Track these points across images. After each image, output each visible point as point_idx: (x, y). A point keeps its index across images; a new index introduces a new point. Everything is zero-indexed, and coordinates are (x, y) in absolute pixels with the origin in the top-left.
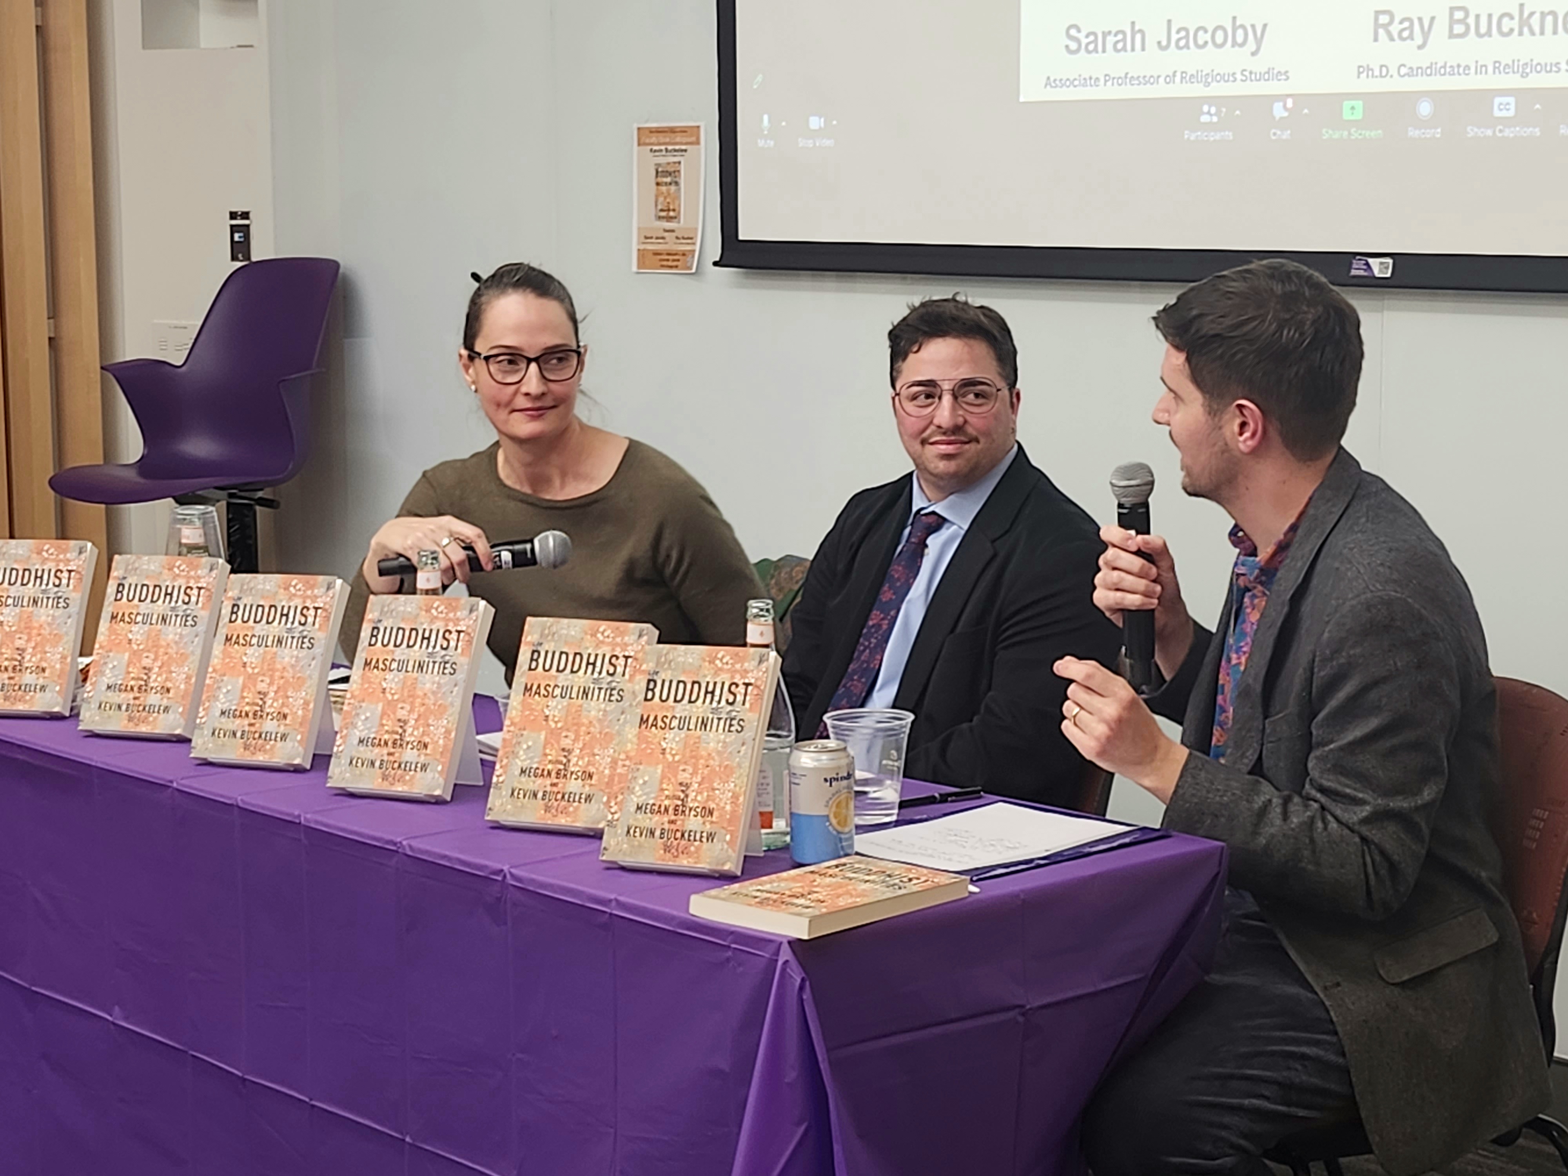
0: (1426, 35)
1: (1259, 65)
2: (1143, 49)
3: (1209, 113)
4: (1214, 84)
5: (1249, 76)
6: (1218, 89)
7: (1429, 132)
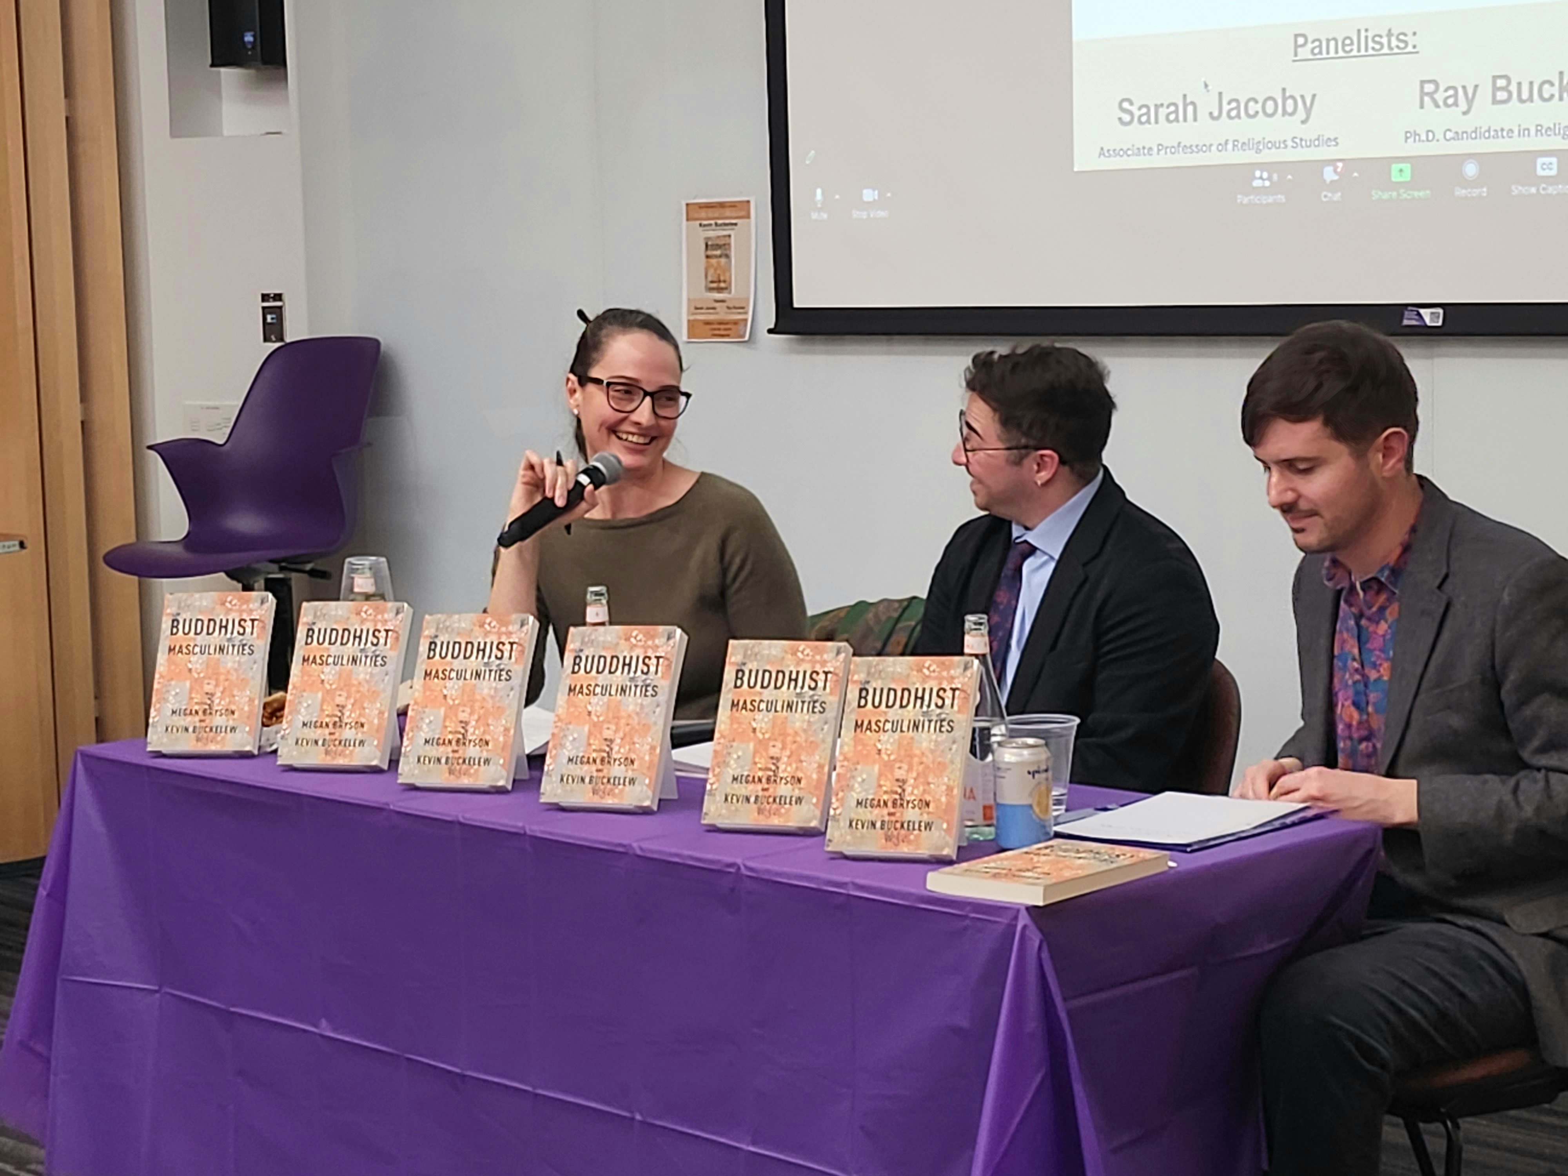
0: (1470, 102)
1: (1309, 132)
2: (1195, 119)
3: (1261, 178)
4: (1266, 151)
5: (1299, 142)
6: (1269, 156)
7: (1476, 192)
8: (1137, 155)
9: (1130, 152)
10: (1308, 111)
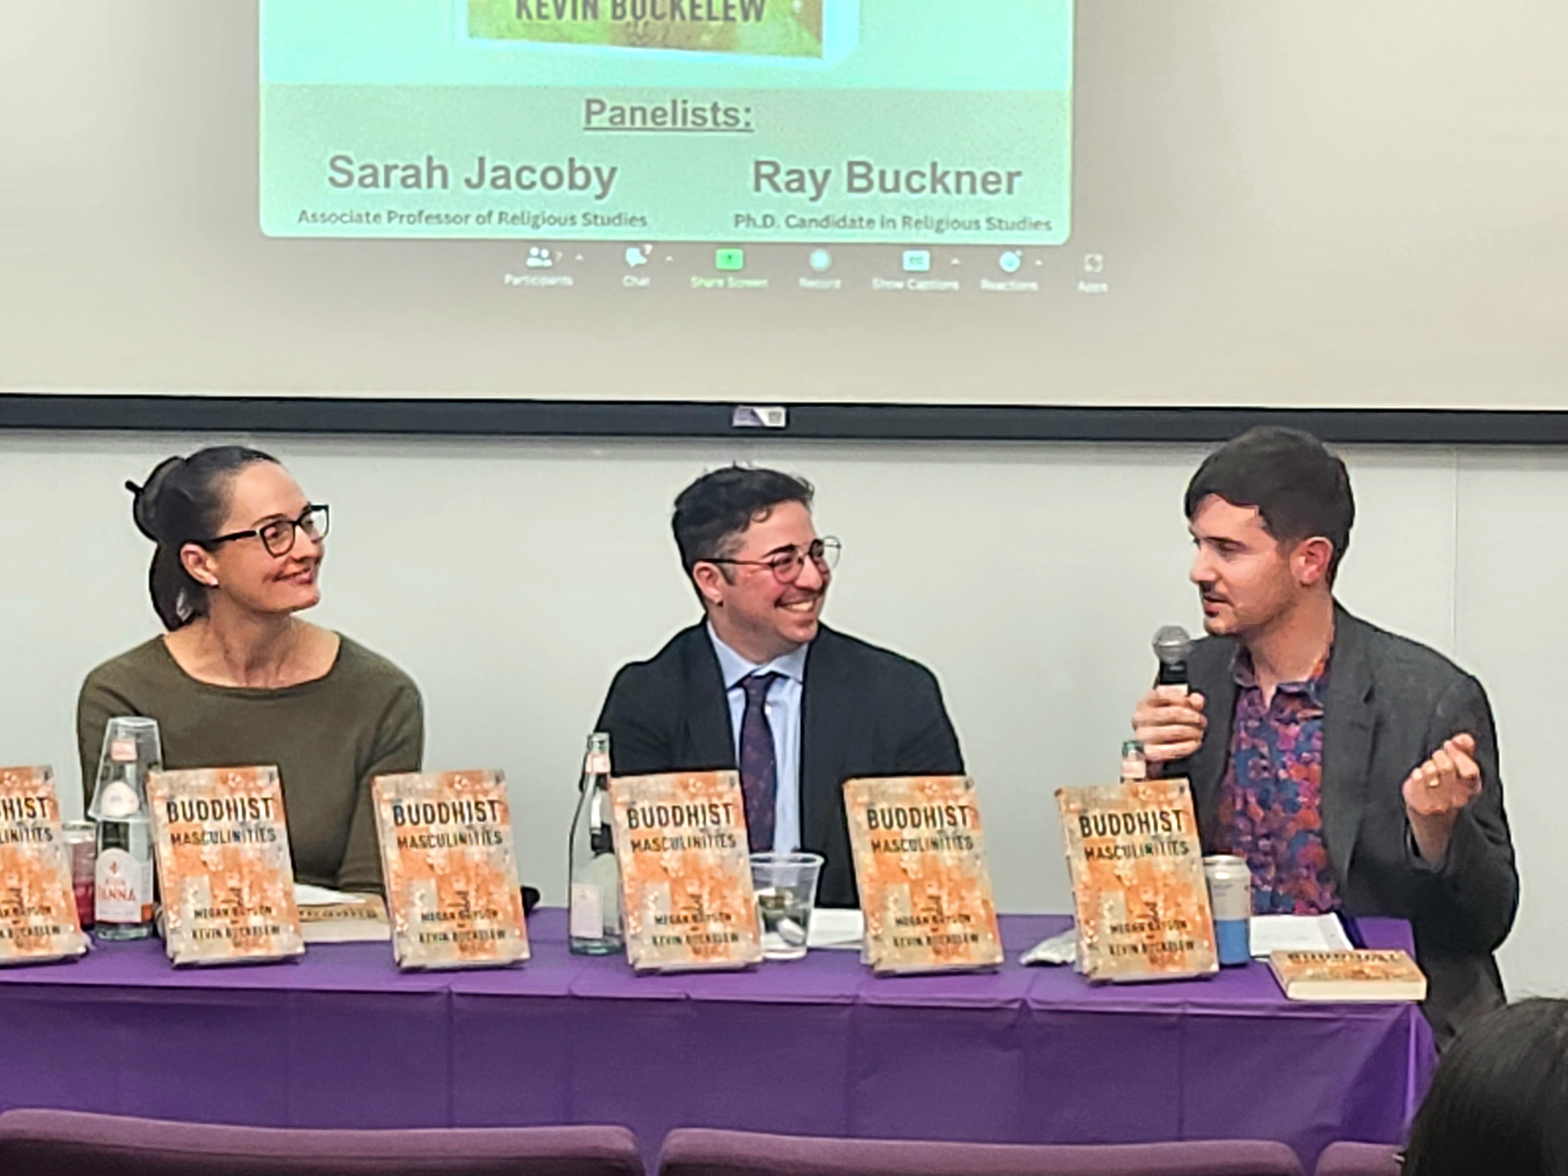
0: (819, 189)
1: (603, 208)
2: (445, 185)
3: (539, 256)
4: (546, 226)
5: (590, 219)
7: (825, 284)
8: (357, 221)
9: (345, 219)
10: (605, 186)
